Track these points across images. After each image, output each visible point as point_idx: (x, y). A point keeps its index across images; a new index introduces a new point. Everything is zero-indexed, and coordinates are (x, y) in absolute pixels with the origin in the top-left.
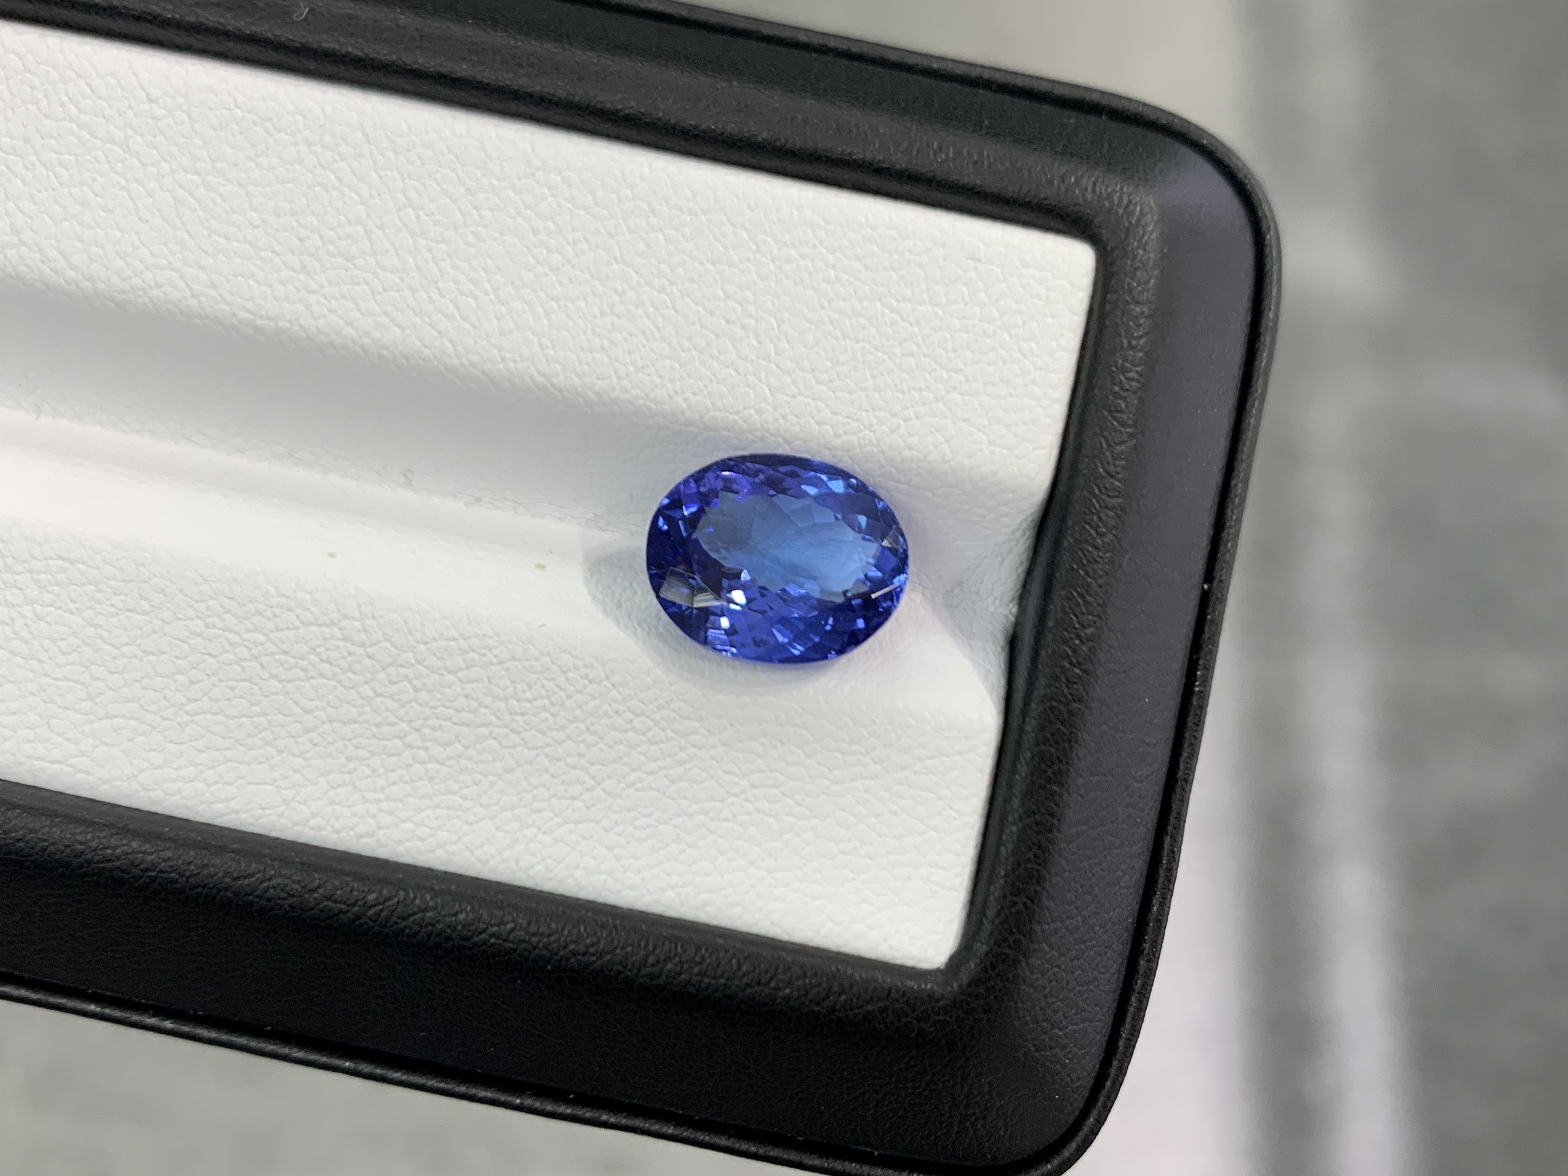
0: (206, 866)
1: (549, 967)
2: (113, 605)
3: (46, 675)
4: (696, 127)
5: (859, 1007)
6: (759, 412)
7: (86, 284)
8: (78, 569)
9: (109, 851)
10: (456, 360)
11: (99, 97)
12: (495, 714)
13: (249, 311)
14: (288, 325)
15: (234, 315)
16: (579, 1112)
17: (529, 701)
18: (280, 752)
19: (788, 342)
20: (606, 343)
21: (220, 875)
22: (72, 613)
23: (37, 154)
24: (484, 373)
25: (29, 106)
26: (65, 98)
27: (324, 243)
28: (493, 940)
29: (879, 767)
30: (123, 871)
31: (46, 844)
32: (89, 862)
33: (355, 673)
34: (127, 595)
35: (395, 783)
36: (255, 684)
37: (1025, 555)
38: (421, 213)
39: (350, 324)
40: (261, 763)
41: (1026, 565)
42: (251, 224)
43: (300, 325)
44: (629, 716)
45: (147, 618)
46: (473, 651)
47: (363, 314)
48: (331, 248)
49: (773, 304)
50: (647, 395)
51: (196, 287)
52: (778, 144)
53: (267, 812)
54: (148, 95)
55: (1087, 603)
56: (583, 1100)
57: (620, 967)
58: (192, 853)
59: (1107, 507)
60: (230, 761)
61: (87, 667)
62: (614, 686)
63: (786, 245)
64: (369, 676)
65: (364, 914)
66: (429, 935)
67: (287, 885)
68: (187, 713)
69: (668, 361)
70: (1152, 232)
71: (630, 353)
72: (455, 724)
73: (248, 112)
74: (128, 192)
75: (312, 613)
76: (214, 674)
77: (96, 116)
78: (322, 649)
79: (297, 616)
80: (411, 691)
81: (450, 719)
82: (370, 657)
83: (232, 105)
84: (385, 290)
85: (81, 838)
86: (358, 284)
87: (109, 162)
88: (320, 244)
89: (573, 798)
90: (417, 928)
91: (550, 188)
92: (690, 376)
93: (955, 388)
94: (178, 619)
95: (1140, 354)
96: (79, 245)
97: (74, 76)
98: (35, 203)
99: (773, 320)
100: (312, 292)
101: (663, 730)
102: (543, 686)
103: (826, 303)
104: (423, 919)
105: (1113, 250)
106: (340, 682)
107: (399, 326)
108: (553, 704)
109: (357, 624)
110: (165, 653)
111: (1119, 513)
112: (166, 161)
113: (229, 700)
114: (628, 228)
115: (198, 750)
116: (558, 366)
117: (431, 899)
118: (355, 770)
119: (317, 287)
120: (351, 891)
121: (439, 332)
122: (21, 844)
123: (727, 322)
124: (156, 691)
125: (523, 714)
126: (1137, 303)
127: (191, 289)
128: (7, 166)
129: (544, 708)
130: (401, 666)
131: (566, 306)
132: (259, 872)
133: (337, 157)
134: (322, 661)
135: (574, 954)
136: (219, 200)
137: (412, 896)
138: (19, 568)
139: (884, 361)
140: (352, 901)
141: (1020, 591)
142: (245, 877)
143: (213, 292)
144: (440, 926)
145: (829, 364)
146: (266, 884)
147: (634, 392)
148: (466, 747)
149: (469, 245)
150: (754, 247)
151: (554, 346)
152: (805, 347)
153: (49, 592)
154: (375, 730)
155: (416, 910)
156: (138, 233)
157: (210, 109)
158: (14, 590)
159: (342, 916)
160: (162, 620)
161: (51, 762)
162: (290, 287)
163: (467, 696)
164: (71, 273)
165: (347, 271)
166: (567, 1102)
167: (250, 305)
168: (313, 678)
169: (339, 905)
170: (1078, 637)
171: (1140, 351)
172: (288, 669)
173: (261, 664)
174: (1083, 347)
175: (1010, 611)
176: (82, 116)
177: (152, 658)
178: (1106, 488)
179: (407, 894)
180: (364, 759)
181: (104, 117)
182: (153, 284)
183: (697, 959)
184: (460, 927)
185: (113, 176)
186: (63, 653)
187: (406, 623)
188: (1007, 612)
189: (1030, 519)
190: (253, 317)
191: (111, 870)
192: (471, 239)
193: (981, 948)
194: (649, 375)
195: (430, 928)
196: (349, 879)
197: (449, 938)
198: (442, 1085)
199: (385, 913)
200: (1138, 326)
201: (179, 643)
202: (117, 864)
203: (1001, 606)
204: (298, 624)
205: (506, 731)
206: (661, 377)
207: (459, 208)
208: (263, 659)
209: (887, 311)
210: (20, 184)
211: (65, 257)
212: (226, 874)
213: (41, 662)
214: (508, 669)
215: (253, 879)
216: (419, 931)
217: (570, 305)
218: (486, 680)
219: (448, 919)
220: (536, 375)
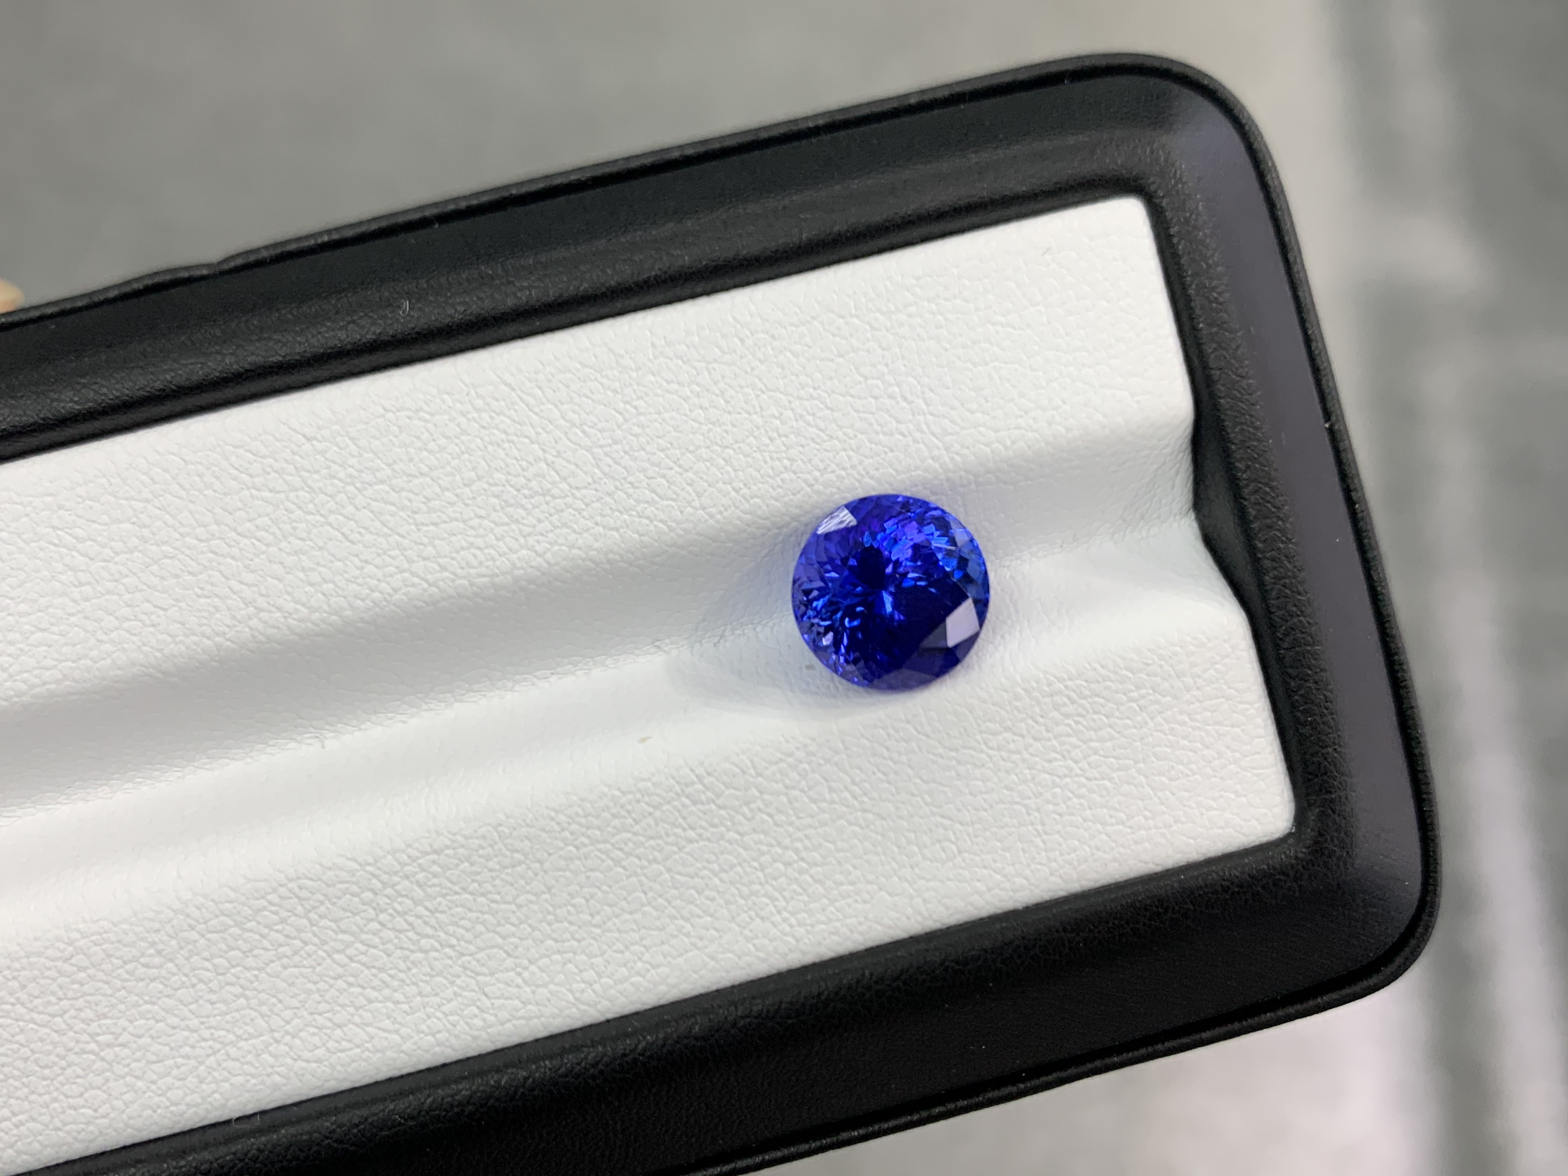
8: (446, 855)
11: (264, 457)
15: (472, 584)
19: (932, 390)
23: (235, 530)
24: (699, 534)
25: (206, 492)
26: (233, 471)
27: (518, 490)
38: (585, 428)
47: (579, 533)
48: (526, 492)
49: (905, 366)
50: (839, 489)
51: (429, 577)
54: (304, 436)
74: (330, 525)
75: (658, 795)
77: (269, 473)
79: (647, 804)
83: (382, 411)
86: (562, 511)
87: (300, 508)
88: (515, 492)
96: (308, 589)
97: (231, 448)
98: (252, 572)
99: (910, 379)
100: (529, 535)
112: (349, 484)
116: (756, 500)
119: (531, 529)
121: (648, 518)
127: (427, 581)
131: (739, 448)
136: (412, 496)
143: (446, 574)
147: (828, 491)
149: (637, 436)
153: (434, 885)
156: (357, 555)
157: (366, 423)
158: (400, 899)
162: (507, 539)
164: (316, 616)
167: (483, 570)
176: (256, 480)
182: (391, 591)
185: (309, 517)
192: (636, 430)
194: (833, 472)
206: (844, 469)
209: (1000, 329)
210: (233, 562)
211: (303, 605)
217: (742, 445)
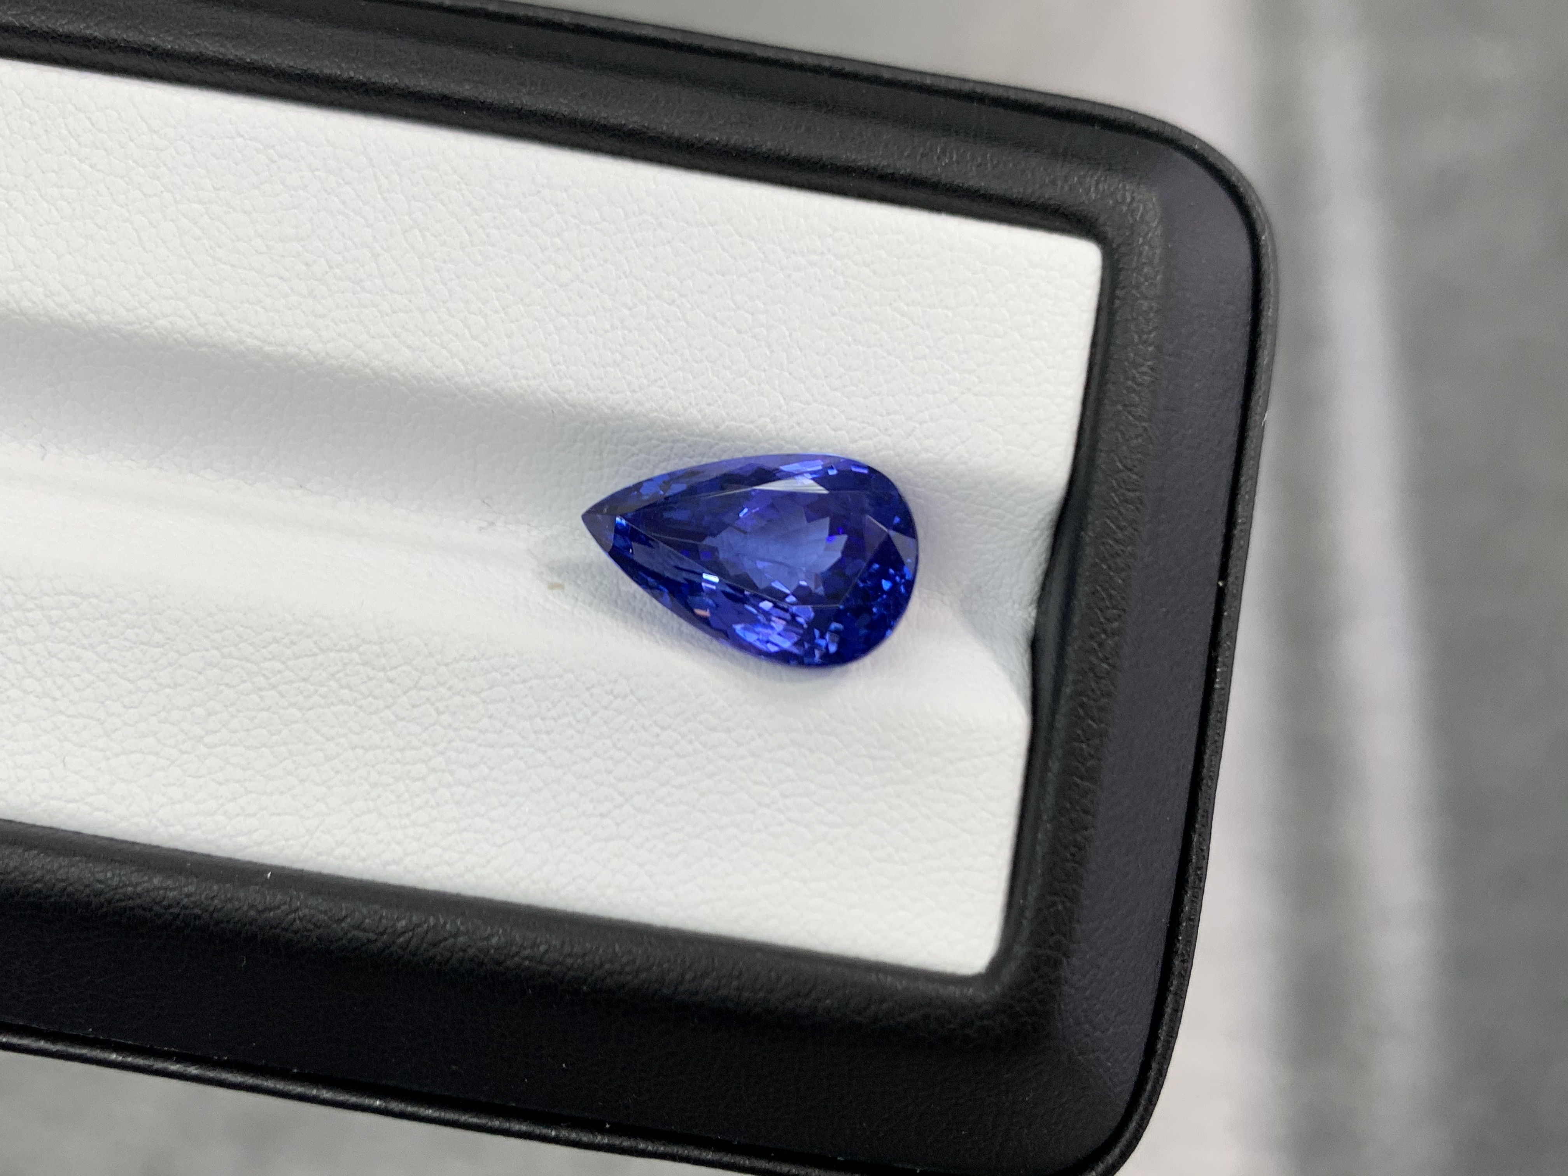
0: (230, 900)
1: (585, 988)
2: (126, 639)
3: (61, 712)
4: (700, 140)
5: (902, 1015)
6: (774, 420)
7: (92, 317)
9: (130, 889)
10: (467, 380)
12: (519, 734)
13: (256, 338)
14: (296, 350)
16: (617, 1141)
17: (555, 720)
18: (302, 781)
20: (618, 357)
21: (245, 908)
22: (84, 648)
28: (527, 963)
29: (910, 772)
30: (144, 909)
31: (64, 884)
32: (109, 902)
33: (376, 698)
34: (140, 628)
35: (420, 808)
36: (274, 713)
37: (1044, 556)
39: (359, 347)
40: (282, 793)
41: (1044, 566)
42: (256, 251)
43: (309, 350)
44: (656, 730)
45: (161, 650)
46: (496, 671)
52: (782, 153)
53: (291, 842)
55: (1110, 597)
56: (618, 1130)
57: (656, 986)
58: (215, 887)
59: (1127, 501)
60: (251, 792)
61: (102, 703)
62: (639, 700)
63: (794, 253)
64: (391, 701)
65: (394, 942)
66: (461, 961)
67: (313, 916)
68: (206, 745)
69: (680, 373)
70: (1156, 228)
71: (642, 365)
72: (480, 745)
73: (251, 140)
76: (233, 705)
78: (341, 675)
80: (434, 714)
81: (474, 741)
82: (391, 681)
84: (394, 312)
85: (101, 876)
89: (602, 816)
90: (447, 954)
91: (556, 205)
92: (704, 388)
93: (969, 390)
94: (193, 650)
95: (1150, 349)
101: (691, 742)
102: (568, 704)
103: (836, 309)
104: (454, 945)
105: (1119, 246)
106: (361, 707)
107: (409, 347)
108: (578, 721)
109: (376, 648)
110: (180, 685)
111: (1139, 506)
113: (248, 730)
114: (636, 242)
115: (220, 784)
117: (462, 924)
118: (379, 796)
120: (380, 919)
122: (39, 886)
123: (739, 332)
124: (173, 724)
125: (548, 733)
126: (1146, 298)
128: (8, 202)
129: (570, 725)
130: (422, 689)
132: (285, 903)
133: (342, 182)
134: (342, 687)
135: (611, 973)
137: (442, 921)
138: (30, 605)
139: (897, 365)
140: (381, 929)
141: (1038, 594)
142: (270, 910)
144: (471, 951)
145: (842, 369)
146: (292, 916)
148: (492, 769)
150: (762, 256)
151: (565, 361)
152: (818, 354)
154: (398, 755)
155: (446, 935)
159: (371, 946)
160: (178, 652)
161: (68, 801)
163: (491, 717)
165: (354, 294)
166: (603, 1131)
168: (332, 704)
169: (367, 935)
170: (1105, 632)
171: (1150, 345)
172: (308, 697)
173: (280, 693)
174: (1094, 344)
175: (1030, 614)
177: (168, 691)
178: (1124, 481)
179: (437, 919)
180: (388, 785)
181: (106, 150)
183: (736, 973)
184: (492, 951)
186: (77, 690)
187: (426, 645)
188: (1026, 616)
189: (1048, 518)
190: (259, 343)
191: (132, 909)
193: (1020, 951)
195: (461, 954)
196: (377, 907)
197: (481, 964)
198: (475, 1120)
199: (414, 942)
200: (1148, 321)
201: (195, 674)
202: (138, 901)
203: (1019, 609)
204: (315, 650)
205: (532, 750)
207: (466, 228)
208: (282, 688)
212: (252, 907)
213: (54, 699)
214: (531, 688)
215: (279, 911)
216: (450, 958)
218: (509, 699)
219: (480, 944)
220: (549, 391)
